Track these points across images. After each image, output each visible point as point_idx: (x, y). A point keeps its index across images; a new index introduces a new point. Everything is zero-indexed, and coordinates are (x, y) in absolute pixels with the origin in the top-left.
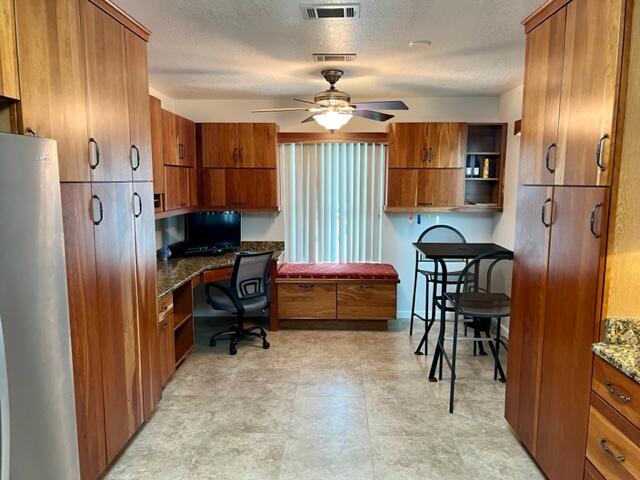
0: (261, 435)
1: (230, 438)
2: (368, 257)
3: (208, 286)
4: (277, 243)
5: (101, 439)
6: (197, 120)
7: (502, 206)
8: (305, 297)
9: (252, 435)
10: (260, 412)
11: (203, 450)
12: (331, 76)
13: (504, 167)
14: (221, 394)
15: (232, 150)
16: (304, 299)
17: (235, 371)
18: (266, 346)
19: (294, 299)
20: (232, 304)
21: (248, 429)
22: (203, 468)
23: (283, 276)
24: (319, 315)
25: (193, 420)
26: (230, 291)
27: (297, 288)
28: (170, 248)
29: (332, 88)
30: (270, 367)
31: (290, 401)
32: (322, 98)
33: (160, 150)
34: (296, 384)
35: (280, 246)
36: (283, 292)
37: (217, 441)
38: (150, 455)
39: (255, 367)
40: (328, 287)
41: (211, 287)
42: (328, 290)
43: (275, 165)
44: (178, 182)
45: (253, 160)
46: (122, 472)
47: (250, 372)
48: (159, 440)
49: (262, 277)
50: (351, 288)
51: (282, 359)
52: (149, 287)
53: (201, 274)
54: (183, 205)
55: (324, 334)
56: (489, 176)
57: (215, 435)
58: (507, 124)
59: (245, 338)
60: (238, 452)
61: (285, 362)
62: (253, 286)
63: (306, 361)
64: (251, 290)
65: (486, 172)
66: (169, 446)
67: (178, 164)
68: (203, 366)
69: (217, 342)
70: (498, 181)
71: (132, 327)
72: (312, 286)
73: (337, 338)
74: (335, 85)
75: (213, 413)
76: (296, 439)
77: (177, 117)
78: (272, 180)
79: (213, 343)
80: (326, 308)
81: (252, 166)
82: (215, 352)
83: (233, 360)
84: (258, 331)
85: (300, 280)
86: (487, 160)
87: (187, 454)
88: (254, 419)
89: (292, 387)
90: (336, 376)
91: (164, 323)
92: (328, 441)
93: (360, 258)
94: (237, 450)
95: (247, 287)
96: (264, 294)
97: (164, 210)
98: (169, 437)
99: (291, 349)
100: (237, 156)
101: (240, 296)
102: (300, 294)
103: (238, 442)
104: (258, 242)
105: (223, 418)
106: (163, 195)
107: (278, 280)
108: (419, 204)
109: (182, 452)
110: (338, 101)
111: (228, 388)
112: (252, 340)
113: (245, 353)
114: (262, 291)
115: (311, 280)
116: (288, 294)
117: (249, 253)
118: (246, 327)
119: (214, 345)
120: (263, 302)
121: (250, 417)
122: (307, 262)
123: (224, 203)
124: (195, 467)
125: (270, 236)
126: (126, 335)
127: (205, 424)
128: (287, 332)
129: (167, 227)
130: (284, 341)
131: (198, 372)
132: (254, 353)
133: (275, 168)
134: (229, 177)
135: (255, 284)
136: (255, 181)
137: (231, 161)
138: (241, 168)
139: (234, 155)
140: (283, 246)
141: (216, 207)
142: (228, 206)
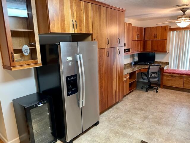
0: (144, 112)
1: (136, 110)
3: (142, 73)
4: (166, 62)
5: (106, 101)
6: (144, 27)
9: (142, 111)
10: (147, 107)
11: (129, 111)
12: (184, 10)
14: (139, 101)
15: (154, 34)
17: (145, 96)
18: (157, 92)
19: (169, 80)
20: (147, 79)
21: (142, 110)
22: (127, 115)
23: (166, 73)
24: (177, 86)
25: (130, 104)
26: (147, 75)
27: (170, 77)
28: (134, 62)
29: (184, 14)
30: (155, 97)
31: (157, 107)
32: (180, 18)
33: (131, 37)
34: (160, 103)
35: (167, 63)
36: (165, 77)
37: (133, 110)
38: (118, 109)
39: (151, 96)
40: (181, 78)
41: (142, 74)
42: (181, 79)
43: (167, 38)
44: (136, 45)
45: (160, 37)
46: (112, 110)
47: (149, 97)
48: (121, 106)
49: (157, 72)
51: (160, 96)
52: (121, 71)
53: (140, 69)
54: (137, 51)
55: (178, 92)
57: (133, 109)
59: (151, 89)
60: (137, 114)
61: (160, 97)
62: (154, 74)
63: (167, 98)
64: (153, 75)
66: (122, 108)
67: (137, 40)
68: (137, 93)
69: (143, 88)
71: (115, 80)
72: (175, 77)
73: (182, 94)
74: (185, 13)
75: (135, 104)
76: (153, 115)
77: (137, 27)
78: (165, 43)
79: (142, 88)
80: (179, 84)
81: (160, 39)
82: (142, 91)
83: (146, 93)
84: (156, 88)
85: (171, 74)
87: (125, 111)
88: (144, 108)
89: (159, 103)
90: (175, 104)
91: (126, 81)
92: (162, 118)
94: (137, 113)
95: (152, 75)
97: (131, 52)
98: (123, 106)
99: (164, 94)
100: (155, 36)
101: (150, 77)
102: (171, 79)
103: (138, 112)
104: (160, 62)
105: (136, 106)
106: (131, 49)
107: (164, 74)
109: (124, 110)
110: (186, 18)
111: (141, 100)
112: (154, 90)
113: (150, 92)
114: (157, 76)
115: (175, 75)
116: (166, 78)
117: (156, 65)
118: (152, 86)
119: (143, 89)
120: (157, 79)
121: (144, 107)
122: (177, 69)
123: (150, 50)
124: (126, 114)
125: (164, 60)
126: (114, 81)
127: (132, 106)
128: (165, 89)
129: (134, 56)
130: (163, 92)
131: (136, 94)
132: (152, 93)
133: (167, 40)
134: (152, 42)
135: (155, 74)
136: (160, 43)
137: (153, 38)
138: (156, 40)
139: (154, 36)
140: (168, 63)
141: (148, 51)
142: (151, 51)
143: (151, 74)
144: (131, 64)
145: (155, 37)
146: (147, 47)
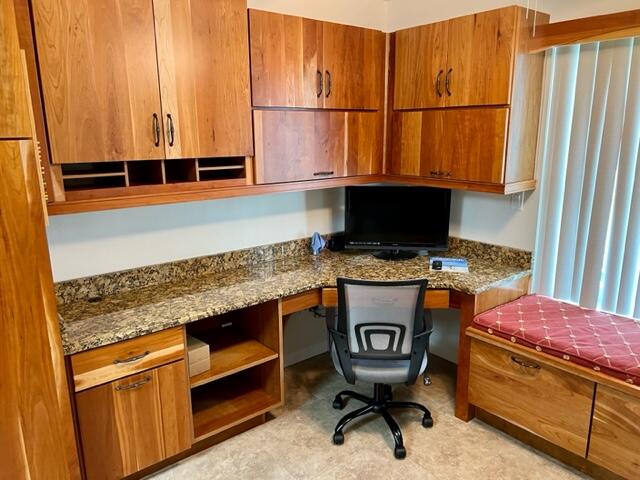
4: (517, 253)
8: (520, 384)
15: (436, 73)
16: (517, 385)
18: (398, 454)
19: (498, 378)
27: (506, 359)
35: (520, 260)
36: (480, 357)
40: (573, 383)
42: (574, 389)
44: (308, 137)
45: (467, 91)
54: (325, 174)
62: (387, 337)
72: (538, 366)
78: (498, 131)
79: (338, 404)
81: (465, 103)
85: (512, 346)
95: (372, 336)
96: (407, 357)
97: (255, 183)
100: (443, 86)
102: (511, 374)
104: (485, 245)
106: (252, 158)
107: (471, 331)
114: (406, 349)
115: (536, 354)
116: (485, 363)
123: (418, 172)
133: (505, 105)
134: (427, 125)
135: (392, 334)
136: (467, 131)
137: (432, 96)
138: (446, 108)
139: (438, 83)
140: (529, 261)
141: (407, 178)
142: (423, 177)
143: (368, 333)
144: (308, 244)
145: (443, 88)
146: (403, 155)
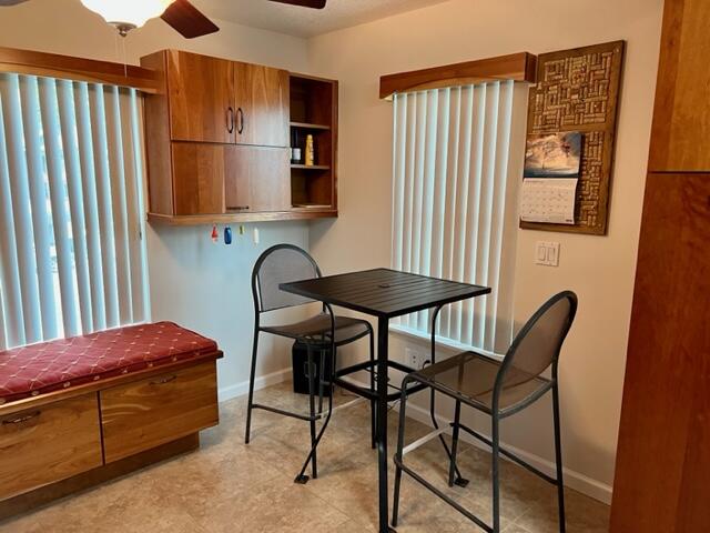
2: (124, 316)
7: (336, 206)
8: (20, 445)
13: (336, 149)
24: (62, 472)
50: (132, 392)
56: (316, 161)
58: (337, 82)
65: (310, 156)
70: (330, 171)
80: (76, 451)
86: (310, 137)
93: (109, 320)
108: (228, 208)
